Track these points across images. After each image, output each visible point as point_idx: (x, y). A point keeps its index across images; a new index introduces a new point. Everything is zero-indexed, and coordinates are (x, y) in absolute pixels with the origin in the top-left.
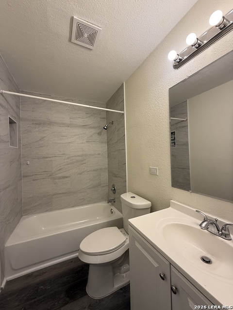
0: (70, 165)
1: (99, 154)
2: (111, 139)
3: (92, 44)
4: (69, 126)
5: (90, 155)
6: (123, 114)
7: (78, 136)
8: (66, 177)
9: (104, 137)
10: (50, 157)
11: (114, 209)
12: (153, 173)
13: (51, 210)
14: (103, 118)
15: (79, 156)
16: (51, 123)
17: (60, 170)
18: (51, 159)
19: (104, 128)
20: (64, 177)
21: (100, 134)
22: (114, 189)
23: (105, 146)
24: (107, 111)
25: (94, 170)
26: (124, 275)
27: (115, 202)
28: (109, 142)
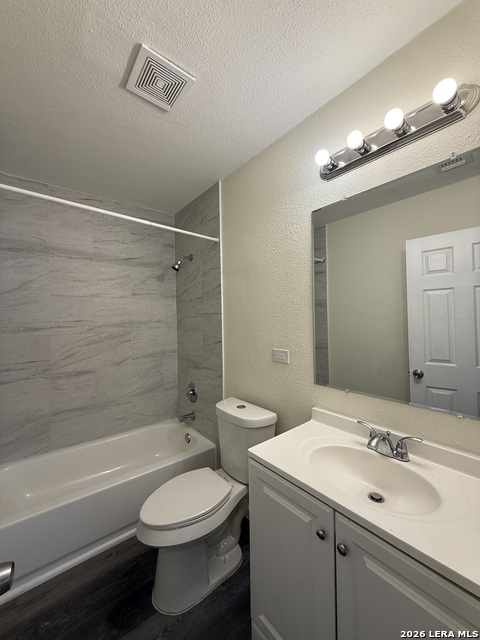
0: (93, 346)
1: (159, 321)
2: (186, 291)
3: (170, 102)
4: (91, 259)
5: (140, 323)
6: (218, 243)
7: (113, 282)
8: (85, 373)
9: (171, 284)
10: (45, 329)
11: (193, 434)
12: (278, 360)
13: (47, 450)
14: (168, 246)
15: (114, 325)
16: (46, 250)
17: (69, 356)
18: (47, 332)
19: (174, 268)
20: (79, 374)
21: (161, 278)
22: (194, 394)
23: (173, 305)
24: (176, 233)
25: (149, 356)
26: (227, 556)
27: (194, 419)
28: (180, 298)
